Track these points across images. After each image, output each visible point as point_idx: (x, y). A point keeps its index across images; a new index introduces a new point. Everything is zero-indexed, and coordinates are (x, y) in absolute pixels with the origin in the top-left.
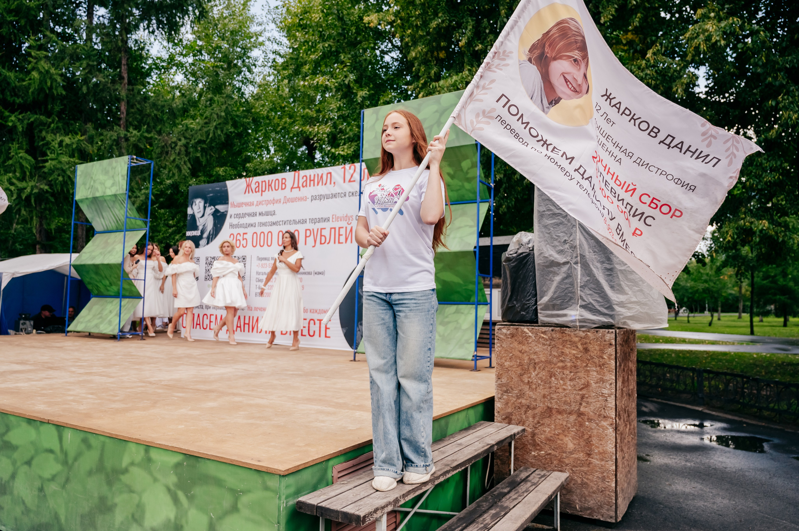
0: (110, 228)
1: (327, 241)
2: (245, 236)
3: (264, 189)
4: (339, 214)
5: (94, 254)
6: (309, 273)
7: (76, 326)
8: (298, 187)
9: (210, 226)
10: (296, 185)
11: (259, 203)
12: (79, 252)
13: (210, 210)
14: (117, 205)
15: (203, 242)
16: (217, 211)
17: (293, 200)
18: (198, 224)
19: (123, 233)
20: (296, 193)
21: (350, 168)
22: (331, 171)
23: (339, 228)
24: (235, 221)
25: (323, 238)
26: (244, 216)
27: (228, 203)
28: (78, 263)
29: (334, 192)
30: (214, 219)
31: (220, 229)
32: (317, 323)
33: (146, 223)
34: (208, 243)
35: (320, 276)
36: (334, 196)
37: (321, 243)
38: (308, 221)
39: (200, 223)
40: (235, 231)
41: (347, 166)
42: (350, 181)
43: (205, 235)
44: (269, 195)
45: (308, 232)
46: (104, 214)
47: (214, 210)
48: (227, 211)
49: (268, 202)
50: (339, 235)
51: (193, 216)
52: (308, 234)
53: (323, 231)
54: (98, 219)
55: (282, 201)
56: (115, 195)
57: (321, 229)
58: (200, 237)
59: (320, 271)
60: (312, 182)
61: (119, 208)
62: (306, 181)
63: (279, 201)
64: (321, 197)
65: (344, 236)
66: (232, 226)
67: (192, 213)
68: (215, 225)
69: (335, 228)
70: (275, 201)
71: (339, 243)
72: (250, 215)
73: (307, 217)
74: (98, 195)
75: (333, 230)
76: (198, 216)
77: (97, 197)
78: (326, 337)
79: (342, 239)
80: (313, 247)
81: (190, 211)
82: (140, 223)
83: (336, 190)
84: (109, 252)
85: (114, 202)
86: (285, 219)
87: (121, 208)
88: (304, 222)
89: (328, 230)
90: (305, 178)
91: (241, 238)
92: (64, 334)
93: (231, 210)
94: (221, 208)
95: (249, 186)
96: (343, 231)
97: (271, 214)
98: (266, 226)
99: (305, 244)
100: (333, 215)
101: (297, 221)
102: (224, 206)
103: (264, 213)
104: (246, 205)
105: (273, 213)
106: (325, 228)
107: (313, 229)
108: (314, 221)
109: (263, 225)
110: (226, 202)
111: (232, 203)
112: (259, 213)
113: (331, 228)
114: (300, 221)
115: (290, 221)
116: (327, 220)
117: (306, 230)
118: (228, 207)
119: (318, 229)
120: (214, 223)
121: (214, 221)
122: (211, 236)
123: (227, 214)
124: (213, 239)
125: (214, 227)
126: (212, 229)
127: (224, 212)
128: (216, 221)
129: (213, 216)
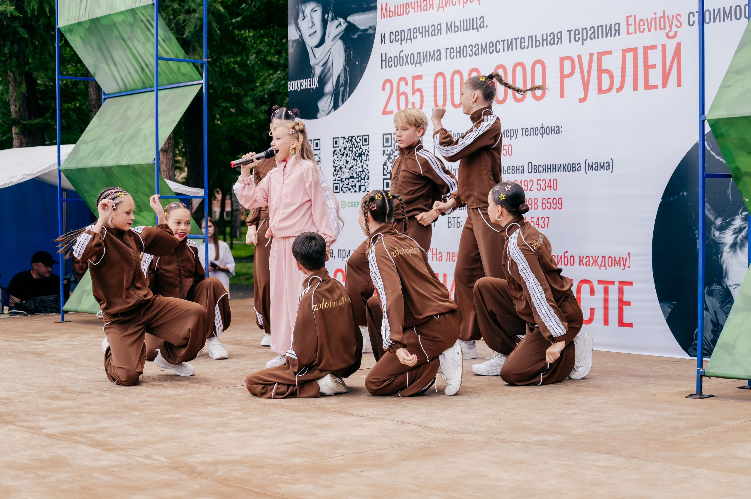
0: (130, 85)
1: (617, 85)
2: (418, 84)
4: (645, 14)
5: (101, 144)
6: (574, 167)
7: (79, 301)
9: (338, 65)
12: (74, 142)
13: (336, 27)
14: (139, 33)
15: (325, 103)
16: (351, 28)
18: (312, 61)
19: (154, 93)
23: (647, 49)
24: (393, 50)
25: (606, 78)
26: (411, 35)
27: (375, 8)
28: (73, 166)
30: (346, 49)
31: (362, 70)
32: (599, 289)
33: (198, 68)
34: (336, 106)
35: (602, 172)
37: (600, 91)
38: (566, 36)
39: (316, 59)
40: (394, 74)
43: (329, 88)
45: (567, 65)
46: (115, 55)
47: (344, 26)
48: (375, 29)
50: (647, 67)
51: (301, 44)
54: (105, 67)
56: (133, 11)
57: (600, 54)
58: (319, 93)
59: (602, 160)
61: (143, 39)
65: (659, 67)
66: (386, 62)
67: (297, 37)
68: (349, 61)
69: (634, 51)
71: (647, 87)
72: (425, 31)
73: (564, 27)
75: (630, 56)
76: (311, 42)
77: (98, 19)
78: (621, 323)
79: (656, 76)
80: (582, 100)
81: (292, 34)
82: (187, 68)
84: (131, 138)
85: (132, 25)
86: (509, 36)
87: (148, 39)
88: (556, 39)
89: (617, 55)
91: (408, 90)
92: (59, 317)
93: (383, 25)
94: (360, 20)
96: (655, 57)
97: (475, 27)
98: (465, 55)
99: (562, 95)
100: (628, 17)
101: (539, 38)
102: (367, 16)
103: (457, 24)
104: (414, 8)
105: (479, 22)
106: (609, 53)
107: (579, 57)
108: (580, 36)
109: (458, 54)
110: (371, 5)
111: (384, 7)
112: (447, 26)
113: (625, 51)
114: (545, 38)
115: (523, 41)
116: (613, 32)
117: (562, 60)
118: (375, 18)
119: (591, 55)
120: (346, 57)
121: (345, 53)
122: (341, 89)
123: (374, 34)
124: (347, 95)
125: (348, 66)
126: (343, 71)
127: (366, 30)
128: (349, 53)
129: (343, 40)
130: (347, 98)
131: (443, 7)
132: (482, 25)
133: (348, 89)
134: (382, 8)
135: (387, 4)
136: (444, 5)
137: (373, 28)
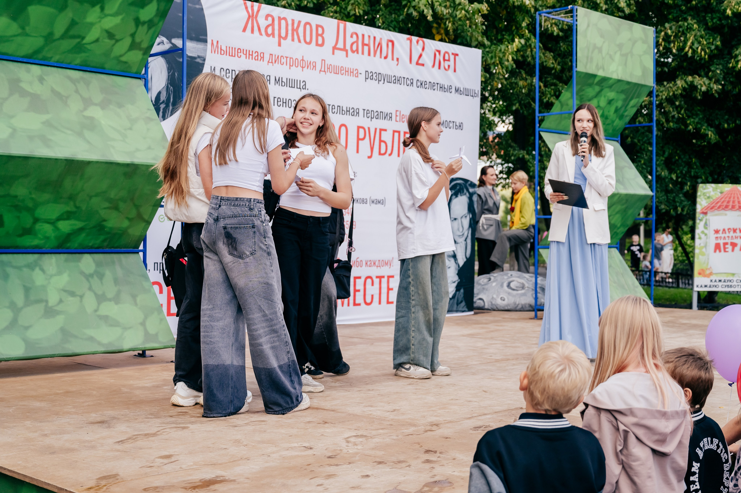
1: (389, 151)
3: (283, 34)
4: (405, 112)
6: (363, 201)
8: (344, 49)
10: (340, 45)
17: (338, 70)
20: (340, 58)
21: (418, 42)
22: (393, 39)
27: (206, 41)
29: (398, 75)
30: (169, 69)
35: (379, 206)
36: (397, 80)
37: (380, 154)
38: (361, 113)
41: (415, 39)
42: (417, 64)
47: (167, 46)
48: (204, 60)
49: (293, 63)
52: (361, 136)
53: (383, 132)
55: (318, 67)
57: (381, 130)
60: (366, 48)
62: (357, 42)
63: (312, 65)
64: (380, 78)
68: (172, 81)
69: (399, 132)
70: (305, 64)
73: (361, 105)
78: (388, 302)
80: (369, 157)
83: (399, 72)
88: (355, 112)
89: (390, 133)
90: (355, 38)
95: (252, 17)
97: (298, 87)
98: (290, 106)
99: (358, 152)
100: (397, 111)
101: (345, 109)
102: (196, 45)
103: (284, 80)
104: (246, 54)
105: (302, 84)
106: (385, 130)
107: (369, 128)
108: (370, 115)
109: (284, 104)
110: (201, 37)
111: (215, 43)
112: (276, 80)
113: (394, 132)
114: (348, 110)
115: (333, 107)
116: (389, 118)
117: (359, 127)
118: (206, 50)
119: (376, 129)
120: (169, 76)
121: (169, 73)
122: (162, 106)
123: (204, 64)
124: (170, 113)
125: (171, 85)
126: (165, 89)
127: (195, 58)
128: (173, 74)
129: (166, 59)
130: (169, 116)
131: (272, 62)
132: (304, 87)
133: (171, 108)
134: (212, 44)
135: (218, 42)
136: (274, 61)
137: (202, 59)
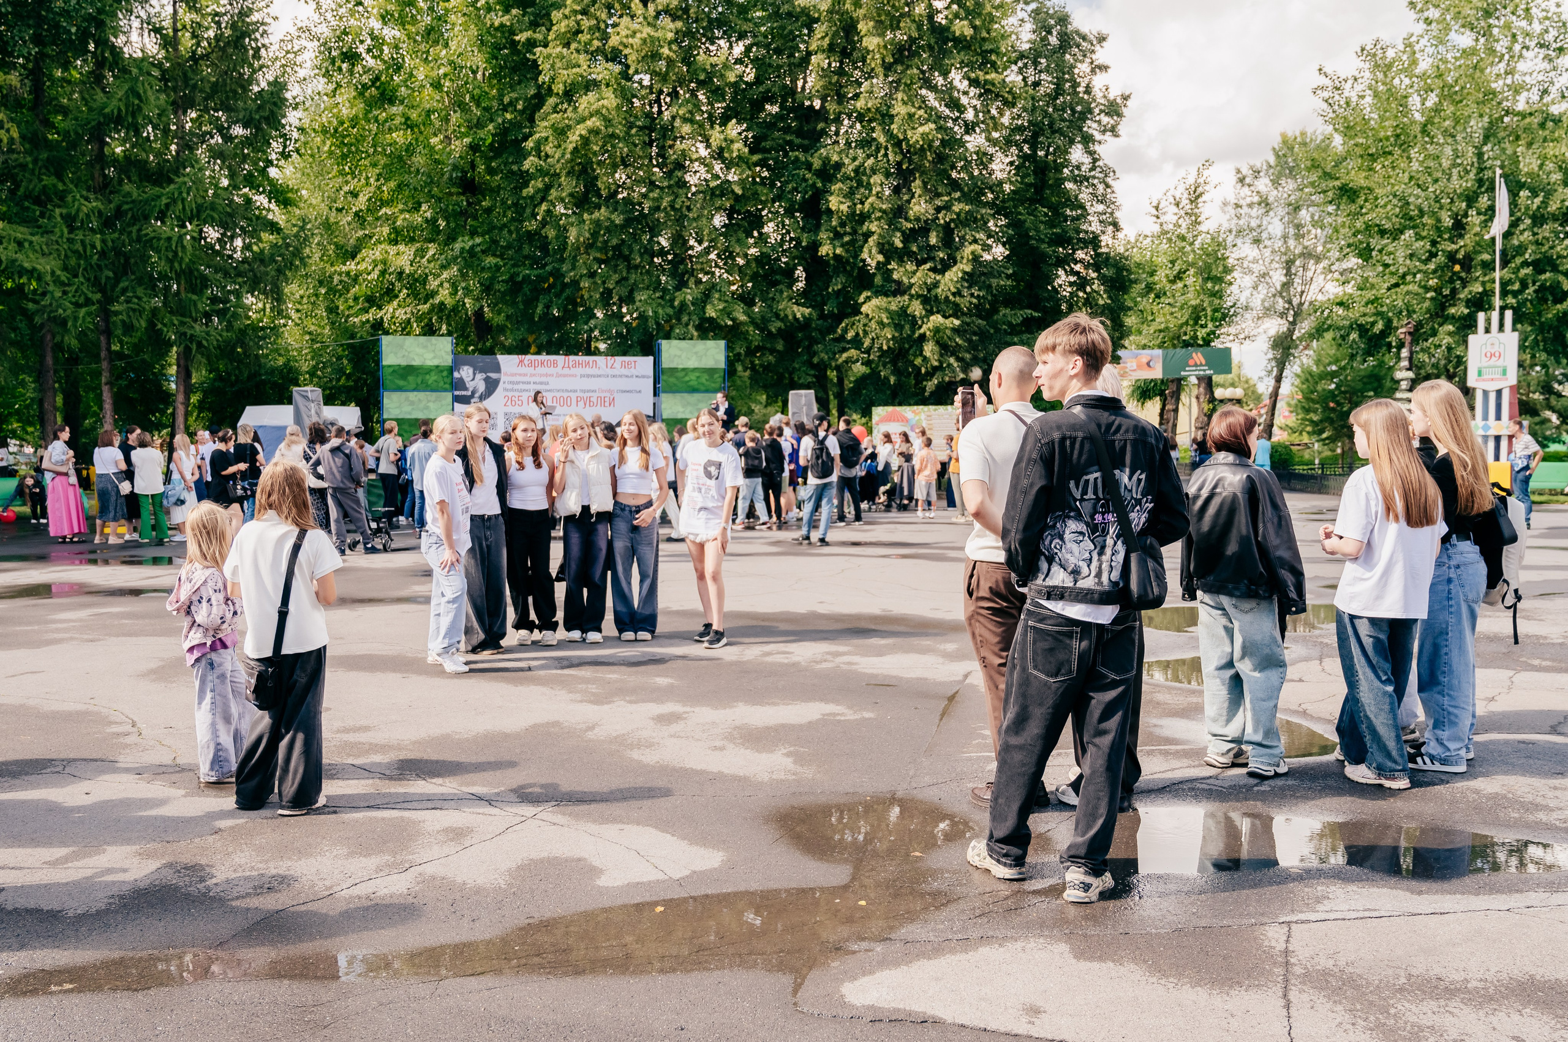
2: (521, 398)
3: (536, 365)
8: (569, 367)
9: (482, 387)
10: (566, 366)
11: (532, 375)
13: (480, 376)
15: (475, 400)
16: (488, 377)
18: (468, 385)
20: (566, 371)
21: (611, 359)
24: (510, 386)
26: (518, 383)
29: (599, 374)
31: (494, 391)
34: (481, 402)
36: (599, 376)
37: (590, 406)
38: (578, 391)
39: (470, 385)
40: (510, 394)
43: (476, 395)
44: (541, 370)
47: (485, 376)
49: (541, 375)
51: (461, 380)
53: (591, 398)
55: (555, 376)
58: (471, 396)
60: (580, 365)
62: (575, 364)
63: (552, 375)
64: (588, 376)
66: (506, 390)
67: (459, 376)
68: (487, 388)
70: (547, 375)
72: (524, 383)
74: (414, 363)
76: (466, 379)
88: (575, 391)
90: (574, 362)
91: (516, 400)
93: (503, 378)
94: (493, 375)
95: (521, 361)
120: (485, 386)
122: (483, 396)
126: (484, 391)
127: (496, 379)
128: (487, 385)
129: (484, 380)
130: (486, 399)
133: (487, 396)
